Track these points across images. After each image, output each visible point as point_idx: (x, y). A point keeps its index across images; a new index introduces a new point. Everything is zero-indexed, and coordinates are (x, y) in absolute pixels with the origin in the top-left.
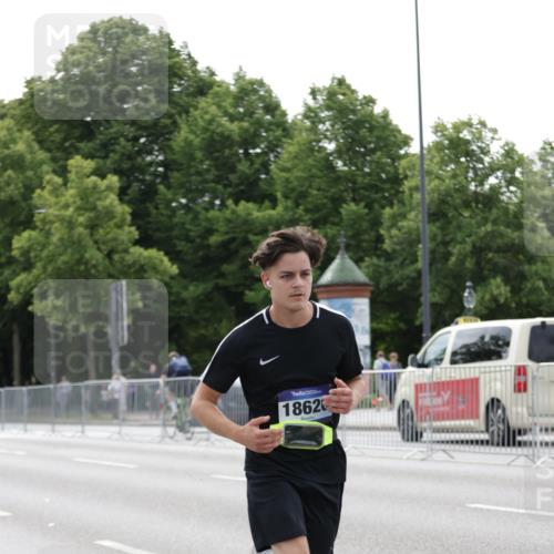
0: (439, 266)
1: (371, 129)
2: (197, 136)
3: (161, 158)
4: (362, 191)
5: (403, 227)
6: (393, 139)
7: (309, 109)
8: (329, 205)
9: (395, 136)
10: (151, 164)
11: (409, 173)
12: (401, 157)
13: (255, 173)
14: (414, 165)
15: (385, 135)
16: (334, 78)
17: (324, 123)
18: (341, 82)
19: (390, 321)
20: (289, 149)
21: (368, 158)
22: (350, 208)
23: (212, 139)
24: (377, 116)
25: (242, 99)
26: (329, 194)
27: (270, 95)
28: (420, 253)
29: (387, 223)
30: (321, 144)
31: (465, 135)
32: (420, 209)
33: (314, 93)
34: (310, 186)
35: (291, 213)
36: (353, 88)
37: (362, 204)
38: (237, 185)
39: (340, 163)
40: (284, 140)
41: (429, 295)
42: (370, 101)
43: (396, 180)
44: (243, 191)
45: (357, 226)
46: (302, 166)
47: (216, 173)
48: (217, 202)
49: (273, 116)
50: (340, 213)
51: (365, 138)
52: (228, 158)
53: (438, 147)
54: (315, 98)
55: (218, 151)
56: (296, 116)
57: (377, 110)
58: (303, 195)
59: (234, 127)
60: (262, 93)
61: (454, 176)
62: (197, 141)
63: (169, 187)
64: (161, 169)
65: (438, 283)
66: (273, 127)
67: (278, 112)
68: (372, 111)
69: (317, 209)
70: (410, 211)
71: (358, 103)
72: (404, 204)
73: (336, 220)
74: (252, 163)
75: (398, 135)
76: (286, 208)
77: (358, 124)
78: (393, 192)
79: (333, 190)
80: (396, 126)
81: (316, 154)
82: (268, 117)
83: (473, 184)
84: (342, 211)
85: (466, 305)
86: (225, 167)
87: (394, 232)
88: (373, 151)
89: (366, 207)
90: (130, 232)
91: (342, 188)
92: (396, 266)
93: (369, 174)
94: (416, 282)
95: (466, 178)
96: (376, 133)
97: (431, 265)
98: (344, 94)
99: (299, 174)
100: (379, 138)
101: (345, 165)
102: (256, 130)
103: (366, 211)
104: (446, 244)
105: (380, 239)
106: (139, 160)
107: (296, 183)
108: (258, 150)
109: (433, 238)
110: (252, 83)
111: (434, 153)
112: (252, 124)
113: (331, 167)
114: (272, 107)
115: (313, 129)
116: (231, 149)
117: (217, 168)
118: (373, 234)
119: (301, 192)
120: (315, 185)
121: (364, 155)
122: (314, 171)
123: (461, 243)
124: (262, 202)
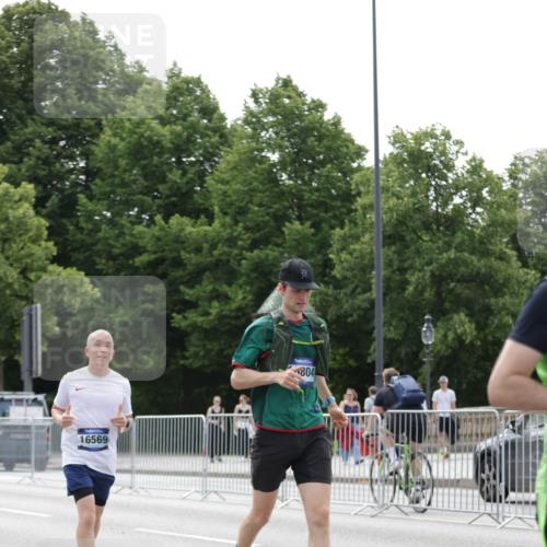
0: (394, 295)
1: (320, 139)
2: (122, 139)
3: (82, 164)
4: (309, 209)
5: (355, 250)
6: (345, 150)
7: (251, 113)
8: (272, 223)
9: (347, 147)
10: (71, 171)
11: (362, 189)
12: (353, 171)
13: (188, 183)
14: (368, 180)
15: (335, 146)
16: (278, 79)
17: (267, 131)
18: (287, 83)
19: (338, 357)
20: (227, 159)
21: (316, 171)
22: (294, 228)
23: (139, 144)
24: (327, 123)
25: (175, 99)
26: (272, 210)
27: (208, 96)
28: (373, 281)
29: (336, 246)
30: (263, 154)
31: (427, 146)
32: (374, 230)
33: (255, 95)
34: (251, 202)
35: (228, 231)
36: (300, 90)
37: (308, 224)
38: (168, 197)
39: (285, 176)
40: (221, 147)
41: (383, 330)
42: (319, 106)
43: (348, 197)
44: (174, 204)
45: (301, 248)
46: (240, 179)
47: (146, 184)
48: (146, 217)
49: (210, 121)
50: (283, 233)
51: (313, 148)
52: (156, 166)
53: (396, 160)
54: (256, 101)
55: (145, 158)
56: (235, 121)
57: (328, 116)
58: (242, 212)
59: (166, 131)
60: (198, 93)
61: (414, 194)
62: (121, 146)
63: (91, 198)
64: (82, 177)
65: (393, 316)
66: (210, 133)
67: (215, 116)
68: (321, 118)
69: (258, 227)
70: (364, 232)
71: (306, 108)
72: (356, 224)
73: (279, 241)
74: (185, 173)
75: (350, 145)
76: (223, 225)
77: (306, 132)
78: (344, 210)
79: (276, 206)
80: (349, 135)
81: (257, 165)
82: (205, 121)
83: (435, 204)
84: (284, 229)
85: (425, 341)
86: (155, 176)
87: (344, 256)
88: (322, 164)
89: (312, 226)
90: (47, 248)
91: (287, 204)
92: (346, 294)
93: (317, 190)
94: (368, 314)
95: (427, 197)
96: (325, 142)
97: (385, 294)
98: (289, 97)
99: (238, 186)
100: (329, 148)
101: (290, 178)
102: (190, 135)
103: (312, 230)
104: (402, 271)
105: (328, 264)
106: (58, 165)
107: (234, 198)
108: (193, 159)
109: (389, 264)
110: (187, 81)
111: (391, 166)
112: (185, 128)
113: (275, 181)
114: (209, 110)
115: (255, 137)
116: (160, 157)
117: (145, 177)
118: (319, 257)
119: (240, 208)
120: (256, 200)
121: (312, 168)
122: (255, 184)
123: (420, 271)
124: (198, 217)
